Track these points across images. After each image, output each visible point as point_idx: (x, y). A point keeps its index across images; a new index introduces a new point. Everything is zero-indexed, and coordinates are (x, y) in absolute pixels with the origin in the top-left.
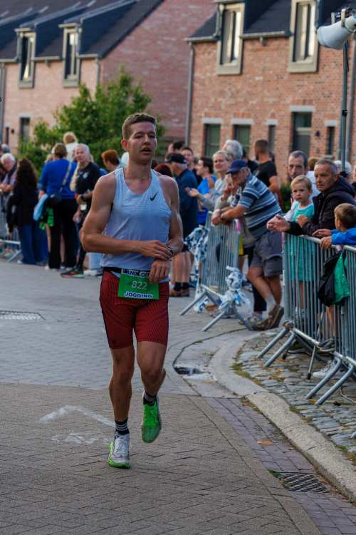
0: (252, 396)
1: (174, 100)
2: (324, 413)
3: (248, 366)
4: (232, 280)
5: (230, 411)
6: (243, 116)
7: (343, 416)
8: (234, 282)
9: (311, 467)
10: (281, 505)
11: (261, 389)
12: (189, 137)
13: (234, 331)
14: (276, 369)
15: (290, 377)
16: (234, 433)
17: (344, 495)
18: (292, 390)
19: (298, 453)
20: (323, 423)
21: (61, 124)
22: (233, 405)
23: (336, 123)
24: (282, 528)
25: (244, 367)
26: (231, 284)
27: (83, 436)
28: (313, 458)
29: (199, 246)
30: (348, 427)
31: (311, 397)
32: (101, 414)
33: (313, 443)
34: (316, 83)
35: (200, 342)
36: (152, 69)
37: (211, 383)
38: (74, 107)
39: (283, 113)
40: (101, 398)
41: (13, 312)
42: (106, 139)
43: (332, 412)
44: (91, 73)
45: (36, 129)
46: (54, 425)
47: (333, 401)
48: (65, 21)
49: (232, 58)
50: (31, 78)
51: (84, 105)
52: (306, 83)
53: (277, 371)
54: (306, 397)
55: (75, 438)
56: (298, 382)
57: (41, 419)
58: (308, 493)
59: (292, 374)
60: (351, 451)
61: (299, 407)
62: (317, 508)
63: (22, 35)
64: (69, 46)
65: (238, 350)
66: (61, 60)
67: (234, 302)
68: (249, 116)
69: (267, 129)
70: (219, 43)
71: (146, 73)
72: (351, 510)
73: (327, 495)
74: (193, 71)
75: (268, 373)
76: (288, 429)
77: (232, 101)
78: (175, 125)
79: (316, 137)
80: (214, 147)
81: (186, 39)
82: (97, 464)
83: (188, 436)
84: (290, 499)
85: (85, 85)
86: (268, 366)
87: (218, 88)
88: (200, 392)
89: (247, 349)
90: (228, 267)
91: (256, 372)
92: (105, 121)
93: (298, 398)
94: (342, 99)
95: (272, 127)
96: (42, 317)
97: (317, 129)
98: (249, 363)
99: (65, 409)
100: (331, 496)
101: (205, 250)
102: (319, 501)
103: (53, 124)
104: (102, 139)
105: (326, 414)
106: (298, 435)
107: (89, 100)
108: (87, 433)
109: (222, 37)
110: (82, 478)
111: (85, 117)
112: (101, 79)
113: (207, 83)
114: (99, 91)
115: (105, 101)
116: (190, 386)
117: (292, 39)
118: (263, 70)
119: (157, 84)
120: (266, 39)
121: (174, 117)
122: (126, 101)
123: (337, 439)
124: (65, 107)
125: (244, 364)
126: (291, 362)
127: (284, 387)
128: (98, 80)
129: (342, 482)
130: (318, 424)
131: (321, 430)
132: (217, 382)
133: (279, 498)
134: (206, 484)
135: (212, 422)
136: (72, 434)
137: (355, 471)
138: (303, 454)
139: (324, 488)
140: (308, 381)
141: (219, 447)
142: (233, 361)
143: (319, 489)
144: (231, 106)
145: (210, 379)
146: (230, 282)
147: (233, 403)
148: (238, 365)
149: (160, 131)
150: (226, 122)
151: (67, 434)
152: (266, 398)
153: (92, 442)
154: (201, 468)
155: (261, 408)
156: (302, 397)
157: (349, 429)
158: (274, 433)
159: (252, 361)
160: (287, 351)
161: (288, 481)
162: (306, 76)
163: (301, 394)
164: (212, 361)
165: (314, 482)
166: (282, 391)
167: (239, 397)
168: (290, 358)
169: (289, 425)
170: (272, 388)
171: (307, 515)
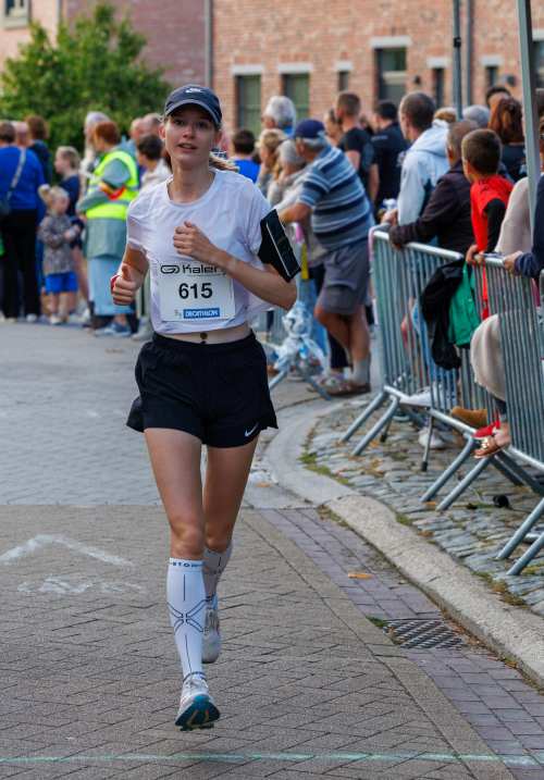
0: (336, 503)
2: (450, 523)
3: (326, 457)
4: (293, 321)
5: (300, 529)
6: (297, 58)
7: (481, 525)
8: (297, 324)
9: (435, 608)
10: (390, 670)
11: (348, 491)
13: (300, 403)
14: (371, 458)
15: (394, 470)
16: (310, 564)
17: (490, 649)
18: (398, 490)
19: (413, 589)
20: (449, 538)
22: (306, 520)
23: (445, 61)
24: (394, 707)
25: (317, 459)
26: (291, 327)
27: (68, 581)
28: (438, 595)
30: (491, 542)
31: (429, 499)
32: (93, 545)
33: (436, 571)
37: (268, 486)
38: (24, 59)
39: (360, 51)
42: (77, 107)
43: (465, 520)
44: (46, 3)
46: (20, 567)
47: (465, 503)
51: (39, 56)
53: (373, 461)
54: (422, 499)
55: (55, 586)
56: (407, 477)
58: (433, 649)
59: (397, 464)
60: (496, 579)
61: (410, 516)
62: (449, 672)
65: (310, 431)
67: (297, 356)
68: (305, 59)
69: (336, 78)
72: (502, 672)
73: (463, 651)
75: (360, 465)
76: (396, 552)
77: (277, 36)
78: (188, 80)
79: (417, 85)
80: (253, 111)
82: (94, 625)
83: (236, 572)
84: (404, 661)
85: (39, 23)
86: (359, 454)
87: (253, 17)
88: (252, 502)
89: (323, 430)
91: (339, 464)
92: (74, 79)
93: (409, 501)
94: (452, 22)
95: (343, 74)
97: (417, 73)
98: (328, 451)
99: (39, 542)
100: (470, 653)
102: (452, 662)
104: (71, 108)
105: (455, 524)
106: (413, 560)
107: (46, 47)
108: (75, 576)
110: (70, 647)
111: (42, 74)
112: (65, 12)
113: (235, 8)
114: (62, 31)
115: (72, 47)
119: (155, 16)
121: (186, 67)
122: (105, 45)
123: (475, 562)
124: (9, 61)
125: (319, 453)
126: (394, 445)
127: (385, 486)
128: (61, 16)
129: (486, 628)
130: (442, 540)
131: (449, 550)
132: (277, 484)
133: (388, 661)
134: (268, 645)
135: (273, 547)
136: (49, 580)
137: (507, 610)
138: (422, 590)
139: (458, 641)
140: (424, 473)
141: (287, 586)
142: (301, 451)
143: (451, 643)
144: (276, 43)
145: (267, 480)
146: (290, 323)
147: (306, 516)
148: (311, 455)
149: (163, 91)
150: (270, 70)
151: (42, 579)
152: (357, 504)
153: (83, 590)
154: (259, 622)
155: (350, 521)
156: (414, 500)
157: (492, 545)
158: (372, 559)
159: (332, 447)
160: (387, 430)
161: (400, 633)
163: (413, 495)
164: (267, 452)
165: (439, 631)
166: (382, 492)
167: (315, 506)
168: (394, 438)
169: (396, 545)
170: (367, 489)
171: (432, 683)
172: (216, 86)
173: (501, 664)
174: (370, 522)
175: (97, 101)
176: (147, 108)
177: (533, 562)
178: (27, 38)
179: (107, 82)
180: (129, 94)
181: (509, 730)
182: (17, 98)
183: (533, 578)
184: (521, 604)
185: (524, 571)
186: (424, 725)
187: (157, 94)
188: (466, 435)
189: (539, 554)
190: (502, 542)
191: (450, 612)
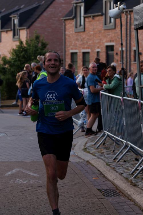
0: (91, 160)
1: (58, 43)
2: (119, 165)
3: (89, 149)
5: (82, 167)
6: (86, 48)
7: (127, 166)
9: (114, 187)
10: (101, 202)
11: (95, 157)
12: (65, 58)
15: (106, 152)
16: (83, 175)
17: (127, 197)
18: (107, 157)
19: (109, 182)
20: (119, 169)
21: (12, 56)
23: (124, 49)
24: (101, 211)
27: (22, 180)
28: (115, 183)
30: (129, 170)
31: (114, 159)
32: (29, 171)
33: (115, 177)
34: (115, 33)
36: (48, 32)
38: (17, 49)
39: (102, 46)
40: (30, 165)
43: (123, 164)
44: (23, 35)
45: (2, 59)
46: (11, 177)
47: (123, 160)
48: (12, 14)
49: (80, 25)
51: (21, 48)
52: (111, 33)
53: (101, 150)
54: (113, 159)
55: (19, 181)
56: (109, 154)
57: (5, 175)
58: (113, 197)
59: (107, 150)
60: (130, 179)
61: (109, 164)
62: (116, 202)
64: (14, 25)
65: (85, 142)
66: (11, 30)
67: (83, 124)
68: (89, 48)
69: (96, 53)
70: (75, 20)
71: (46, 33)
73: (120, 197)
74: (65, 31)
75: (97, 151)
77: (82, 43)
79: (117, 55)
80: (75, 61)
81: (61, 19)
82: (28, 191)
84: (105, 200)
85: (21, 40)
86: (97, 148)
87: (75, 38)
91: (93, 150)
92: (30, 54)
93: (109, 160)
95: (98, 52)
96: (7, 135)
97: (117, 52)
99: (15, 170)
100: (123, 198)
102: (117, 200)
103: (9, 56)
104: (29, 61)
105: (121, 165)
106: (109, 174)
107: (23, 46)
108: (24, 179)
109: (75, 17)
110: (21, 196)
111: (22, 52)
113: (71, 36)
114: (27, 41)
115: (29, 46)
117: (104, 16)
118: (93, 29)
119: (51, 38)
120: (94, 16)
122: (38, 45)
123: (125, 175)
124: (13, 49)
125: (88, 148)
126: (107, 146)
127: (104, 156)
128: (27, 37)
130: (117, 170)
131: (118, 172)
132: (77, 156)
133: (101, 200)
134: (71, 196)
135: (75, 171)
136: (18, 180)
137: (131, 187)
138: (111, 182)
139: (119, 195)
140: (114, 153)
141: (77, 181)
142: (83, 147)
144: (81, 45)
145: (74, 155)
146: (81, 115)
147: (83, 164)
148: (86, 148)
150: (80, 51)
151: (16, 180)
152: (96, 161)
153: (26, 182)
154: (69, 190)
155: (94, 165)
156: (111, 160)
157: (129, 171)
158: (99, 174)
159: (91, 146)
160: (105, 142)
161: (105, 193)
162: (111, 30)
163: (110, 158)
164: (75, 148)
165: (115, 192)
166: (103, 157)
167: (86, 161)
168: (106, 144)
169: (105, 171)
170: (99, 157)
171: (111, 205)
172: (66, 55)
173: (130, 200)
174: (99, 165)
175: (35, 59)
177: (139, 175)
178: (18, 43)
182: (15, 59)
183: (139, 179)
184: (135, 185)
185: (137, 177)
188: (124, 143)
189: (140, 173)
190: (131, 170)
191: (118, 187)
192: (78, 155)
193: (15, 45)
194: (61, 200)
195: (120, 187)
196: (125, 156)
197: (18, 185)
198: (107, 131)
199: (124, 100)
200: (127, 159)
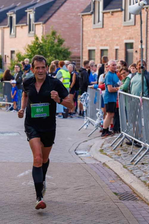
0: (108, 162)
1: (75, 40)
2: (137, 168)
3: (106, 150)
4: (99, 114)
5: (98, 169)
6: (105, 45)
7: (145, 169)
8: (100, 115)
9: (131, 190)
10: (117, 206)
11: (111, 159)
12: (82, 55)
15: (123, 154)
16: (99, 178)
17: (144, 201)
18: (124, 159)
19: (126, 185)
20: (136, 172)
21: (27, 52)
24: (117, 216)
25: (104, 151)
28: (132, 187)
29: (85, 101)
31: (132, 162)
33: (132, 180)
34: (135, 30)
35: (86, 141)
36: (65, 28)
37: (90, 158)
38: (32, 45)
39: (121, 43)
41: (8, 132)
43: (141, 167)
44: (40, 30)
45: (17, 55)
47: (141, 163)
48: (28, 9)
49: (99, 21)
50: (14, 34)
51: (36, 44)
52: (130, 30)
53: (118, 151)
54: (130, 162)
55: (32, 183)
56: (127, 156)
57: (18, 176)
58: (129, 201)
59: (125, 152)
60: (148, 183)
61: (126, 166)
62: (133, 207)
63: (10, 16)
64: (30, 20)
65: (102, 143)
66: (27, 25)
68: (107, 45)
69: (115, 51)
70: (93, 15)
71: (63, 29)
73: (138, 202)
74: (83, 27)
75: (115, 153)
77: (100, 39)
78: (76, 51)
79: (136, 53)
81: (79, 14)
83: (79, 180)
84: (121, 204)
85: (37, 35)
86: (114, 149)
87: (93, 34)
88: (86, 162)
89: (106, 143)
90: (97, 109)
91: (109, 152)
93: (126, 162)
95: (117, 50)
96: (20, 134)
97: (136, 50)
98: (106, 149)
99: (28, 171)
100: (140, 202)
101: (88, 102)
102: (134, 204)
103: (24, 53)
105: (138, 168)
106: (126, 178)
107: (38, 42)
109: (93, 13)
110: (34, 199)
111: (37, 49)
113: (89, 32)
114: (43, 37)
115: (45, 42)
116: (82, 159)
117: (123, 12)
118: (112, 25)
119: (68, 34)
120: (113, 12)
121: (76, 47)
122: (54, 41)
123: (143, 178)
124: (29, 45)
125: (104, 149)
126: (124, 147)
127: (121, 158)
128: (43, 33)
129: (144, 195)
130: (135, 172)
131: (136, 175)
132: (93, 157)
133: (117, 204)
134: (86, 199)
135: (90, 174)
136: (31, 181)
138: (128, 185)
140: (131, 155)
141: (93, 184)
142: (100, 149)
143: (135, 199)
144: (99, 41)
145: (90, 156)
147: (99, 166)
148: (102, 150)
149: (69, 54)
150: (97, 49)
151: (29, 181)
152: (113, 163)
154: (85, 193)
155: (111, 167)
156: (128, 162)
158: (116, 177)
159: (108, 148)
160: (122, 143)
161: (122, 197)
162: (130, 27)
163: (128, 160)
164: (91, 149)
165: (132, 196)
166: (120, 160)
167: (102, 163)
168: (124, 146)
169: (122, 174)
170: (116, 159)
171: (128, 210)
172: (84, 52)
173: (147, 205)
174: (116, 167)
175: (52, 56)
176: (65, 58)
178: (33, 39)
179: (54, 51)
180: (60, 54)
181: (147, 222)
182: (31, 55)
186: (125, 220)
187: (67, 55)
188: (142, 145)
191: (135, 191)
192: (95, 157)
193: (30, 41)
194: (76, 203)
195: (137, 191)
196: (143, 158)
197: (30, 187)
198: (125, 132)
199: (143, 100)
200: (144, 162)
